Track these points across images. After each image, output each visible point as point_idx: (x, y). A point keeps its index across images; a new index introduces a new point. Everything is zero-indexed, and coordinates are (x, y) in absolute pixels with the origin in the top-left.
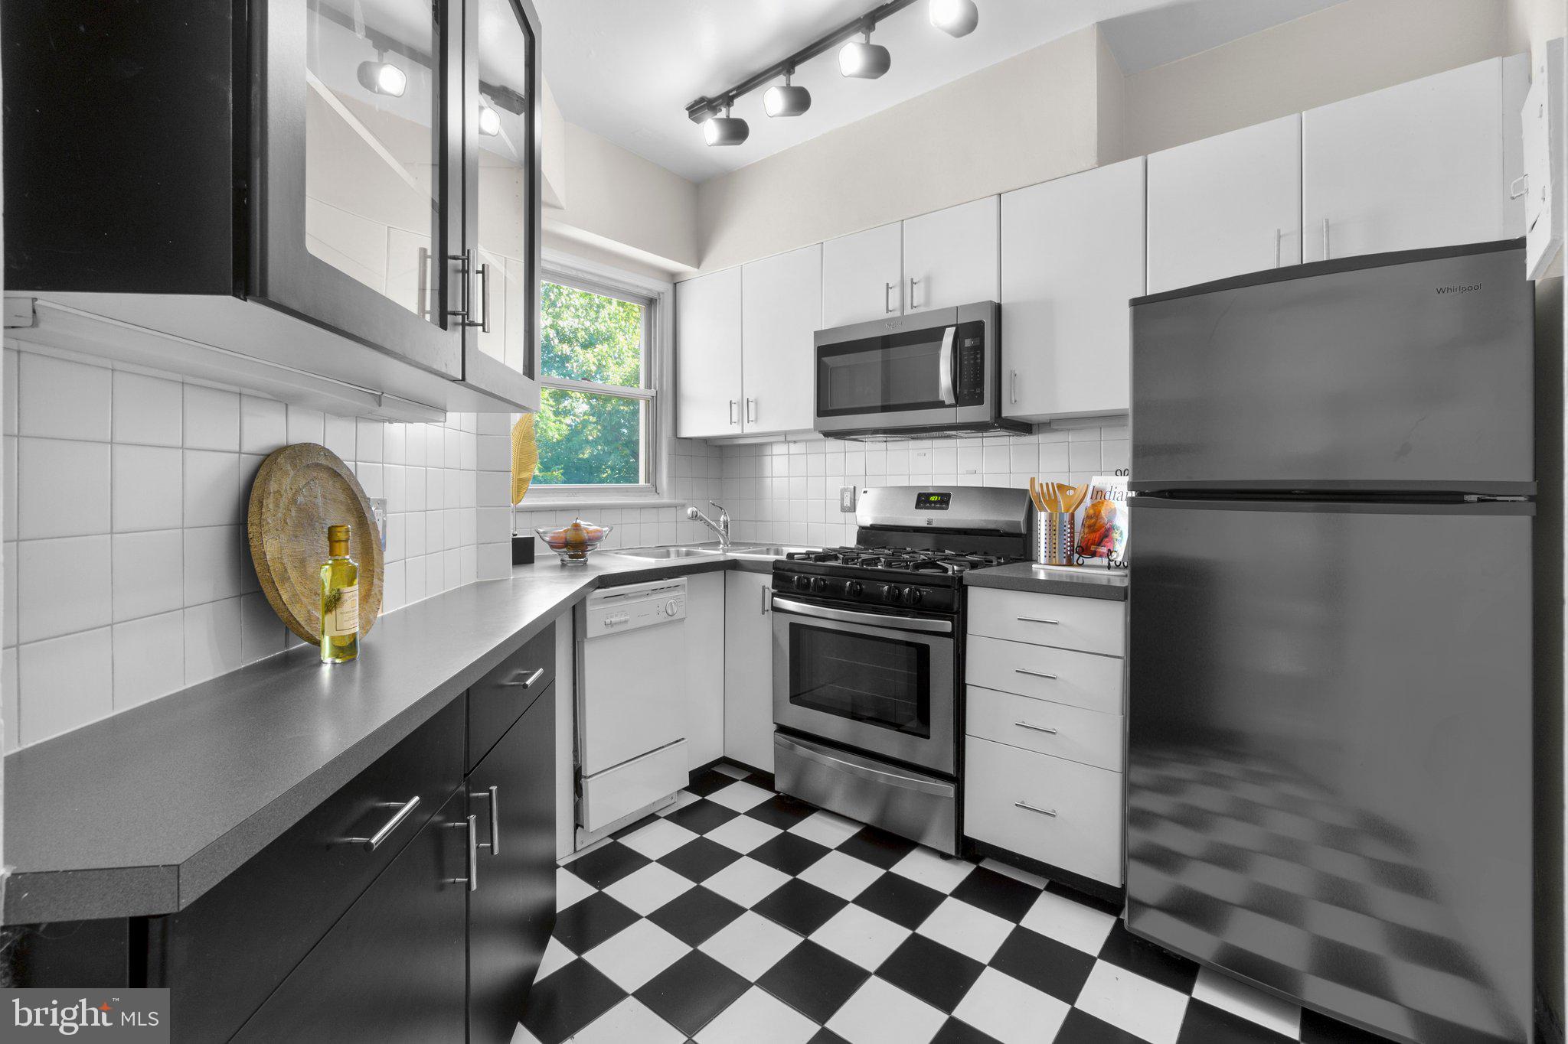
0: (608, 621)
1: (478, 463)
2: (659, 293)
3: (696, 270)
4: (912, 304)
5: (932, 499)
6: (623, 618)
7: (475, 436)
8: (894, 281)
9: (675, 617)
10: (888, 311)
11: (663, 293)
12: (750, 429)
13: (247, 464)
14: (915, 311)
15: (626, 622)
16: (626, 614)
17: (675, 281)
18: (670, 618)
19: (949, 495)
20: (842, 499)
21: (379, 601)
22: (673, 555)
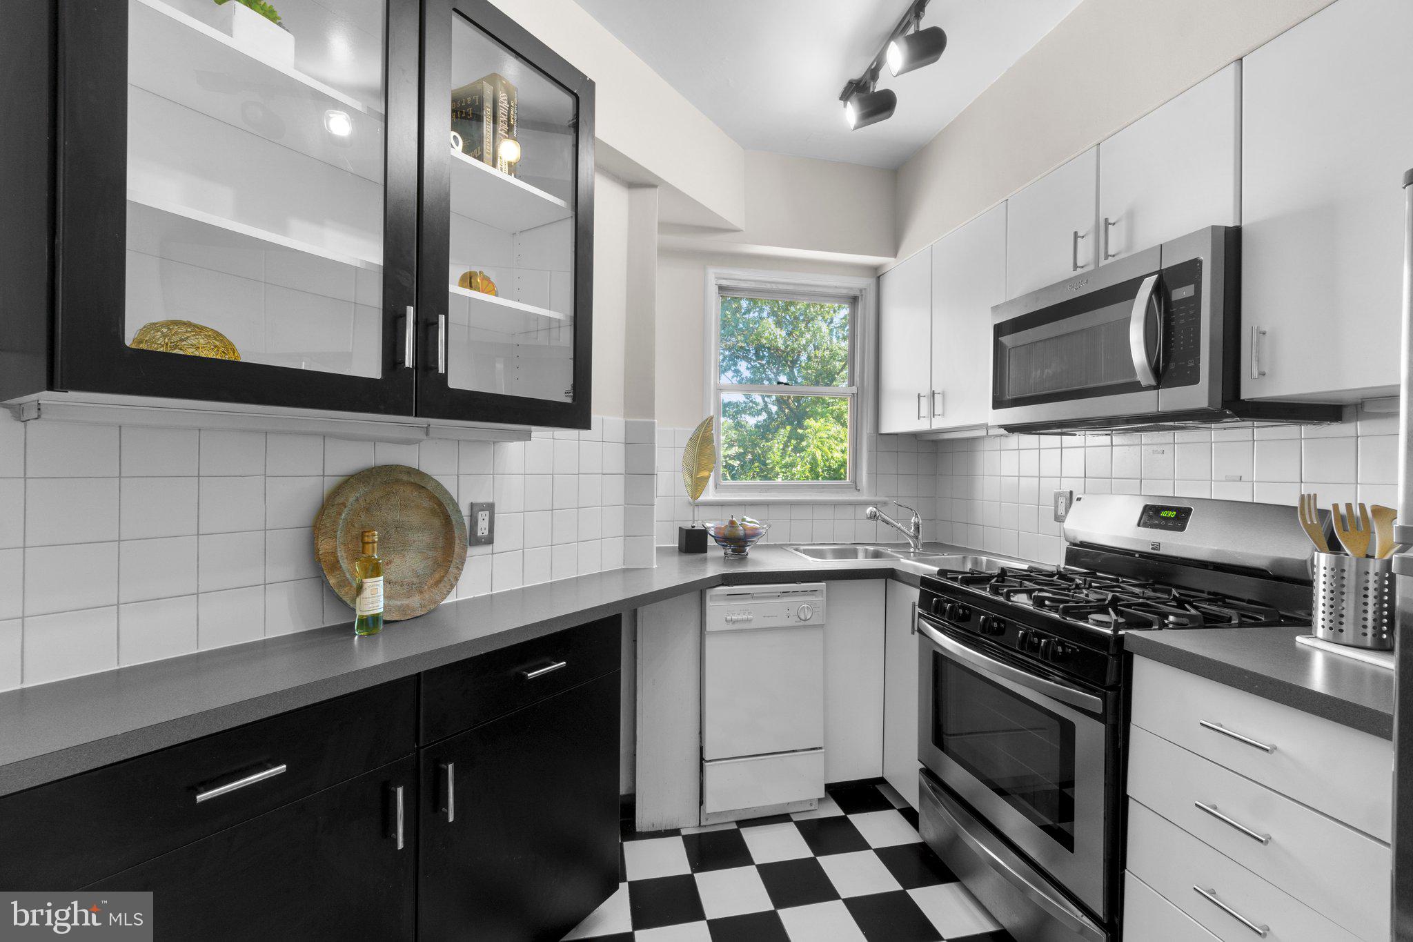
0: (729, 618)
1: (626, 466)
2: (861, 291)
3: (893, 259)
4: (1106, 252)
5: (1164, 514)
6: (745, 617)
7: (623, 445)
8: (1085, 226)
9: (807, 623)
10: (1075, 267)
11: (865, 289)
12: (938, 424)
13: (330, 483)
14: (1111, 260)
15: (749, 621)
16: (749, 614)
17: (877, 274)
18: (802, 623)
19: (1188, 511)
20: (1056, 507)
21: (452, 586)
22: (861, 554)
